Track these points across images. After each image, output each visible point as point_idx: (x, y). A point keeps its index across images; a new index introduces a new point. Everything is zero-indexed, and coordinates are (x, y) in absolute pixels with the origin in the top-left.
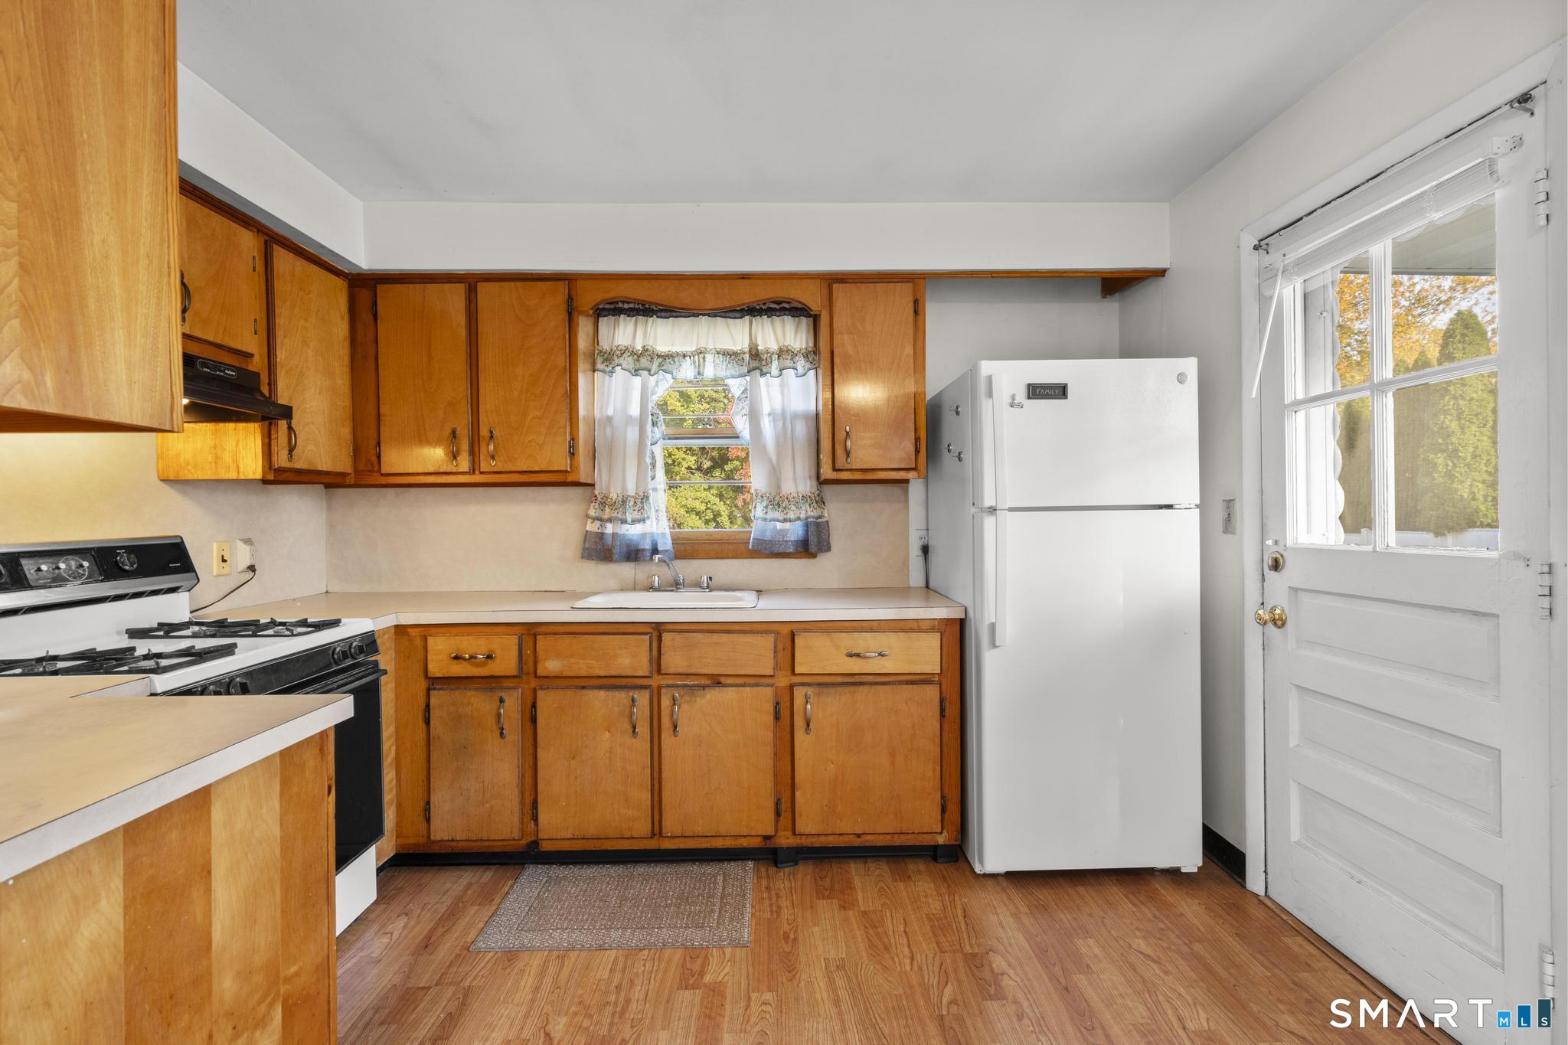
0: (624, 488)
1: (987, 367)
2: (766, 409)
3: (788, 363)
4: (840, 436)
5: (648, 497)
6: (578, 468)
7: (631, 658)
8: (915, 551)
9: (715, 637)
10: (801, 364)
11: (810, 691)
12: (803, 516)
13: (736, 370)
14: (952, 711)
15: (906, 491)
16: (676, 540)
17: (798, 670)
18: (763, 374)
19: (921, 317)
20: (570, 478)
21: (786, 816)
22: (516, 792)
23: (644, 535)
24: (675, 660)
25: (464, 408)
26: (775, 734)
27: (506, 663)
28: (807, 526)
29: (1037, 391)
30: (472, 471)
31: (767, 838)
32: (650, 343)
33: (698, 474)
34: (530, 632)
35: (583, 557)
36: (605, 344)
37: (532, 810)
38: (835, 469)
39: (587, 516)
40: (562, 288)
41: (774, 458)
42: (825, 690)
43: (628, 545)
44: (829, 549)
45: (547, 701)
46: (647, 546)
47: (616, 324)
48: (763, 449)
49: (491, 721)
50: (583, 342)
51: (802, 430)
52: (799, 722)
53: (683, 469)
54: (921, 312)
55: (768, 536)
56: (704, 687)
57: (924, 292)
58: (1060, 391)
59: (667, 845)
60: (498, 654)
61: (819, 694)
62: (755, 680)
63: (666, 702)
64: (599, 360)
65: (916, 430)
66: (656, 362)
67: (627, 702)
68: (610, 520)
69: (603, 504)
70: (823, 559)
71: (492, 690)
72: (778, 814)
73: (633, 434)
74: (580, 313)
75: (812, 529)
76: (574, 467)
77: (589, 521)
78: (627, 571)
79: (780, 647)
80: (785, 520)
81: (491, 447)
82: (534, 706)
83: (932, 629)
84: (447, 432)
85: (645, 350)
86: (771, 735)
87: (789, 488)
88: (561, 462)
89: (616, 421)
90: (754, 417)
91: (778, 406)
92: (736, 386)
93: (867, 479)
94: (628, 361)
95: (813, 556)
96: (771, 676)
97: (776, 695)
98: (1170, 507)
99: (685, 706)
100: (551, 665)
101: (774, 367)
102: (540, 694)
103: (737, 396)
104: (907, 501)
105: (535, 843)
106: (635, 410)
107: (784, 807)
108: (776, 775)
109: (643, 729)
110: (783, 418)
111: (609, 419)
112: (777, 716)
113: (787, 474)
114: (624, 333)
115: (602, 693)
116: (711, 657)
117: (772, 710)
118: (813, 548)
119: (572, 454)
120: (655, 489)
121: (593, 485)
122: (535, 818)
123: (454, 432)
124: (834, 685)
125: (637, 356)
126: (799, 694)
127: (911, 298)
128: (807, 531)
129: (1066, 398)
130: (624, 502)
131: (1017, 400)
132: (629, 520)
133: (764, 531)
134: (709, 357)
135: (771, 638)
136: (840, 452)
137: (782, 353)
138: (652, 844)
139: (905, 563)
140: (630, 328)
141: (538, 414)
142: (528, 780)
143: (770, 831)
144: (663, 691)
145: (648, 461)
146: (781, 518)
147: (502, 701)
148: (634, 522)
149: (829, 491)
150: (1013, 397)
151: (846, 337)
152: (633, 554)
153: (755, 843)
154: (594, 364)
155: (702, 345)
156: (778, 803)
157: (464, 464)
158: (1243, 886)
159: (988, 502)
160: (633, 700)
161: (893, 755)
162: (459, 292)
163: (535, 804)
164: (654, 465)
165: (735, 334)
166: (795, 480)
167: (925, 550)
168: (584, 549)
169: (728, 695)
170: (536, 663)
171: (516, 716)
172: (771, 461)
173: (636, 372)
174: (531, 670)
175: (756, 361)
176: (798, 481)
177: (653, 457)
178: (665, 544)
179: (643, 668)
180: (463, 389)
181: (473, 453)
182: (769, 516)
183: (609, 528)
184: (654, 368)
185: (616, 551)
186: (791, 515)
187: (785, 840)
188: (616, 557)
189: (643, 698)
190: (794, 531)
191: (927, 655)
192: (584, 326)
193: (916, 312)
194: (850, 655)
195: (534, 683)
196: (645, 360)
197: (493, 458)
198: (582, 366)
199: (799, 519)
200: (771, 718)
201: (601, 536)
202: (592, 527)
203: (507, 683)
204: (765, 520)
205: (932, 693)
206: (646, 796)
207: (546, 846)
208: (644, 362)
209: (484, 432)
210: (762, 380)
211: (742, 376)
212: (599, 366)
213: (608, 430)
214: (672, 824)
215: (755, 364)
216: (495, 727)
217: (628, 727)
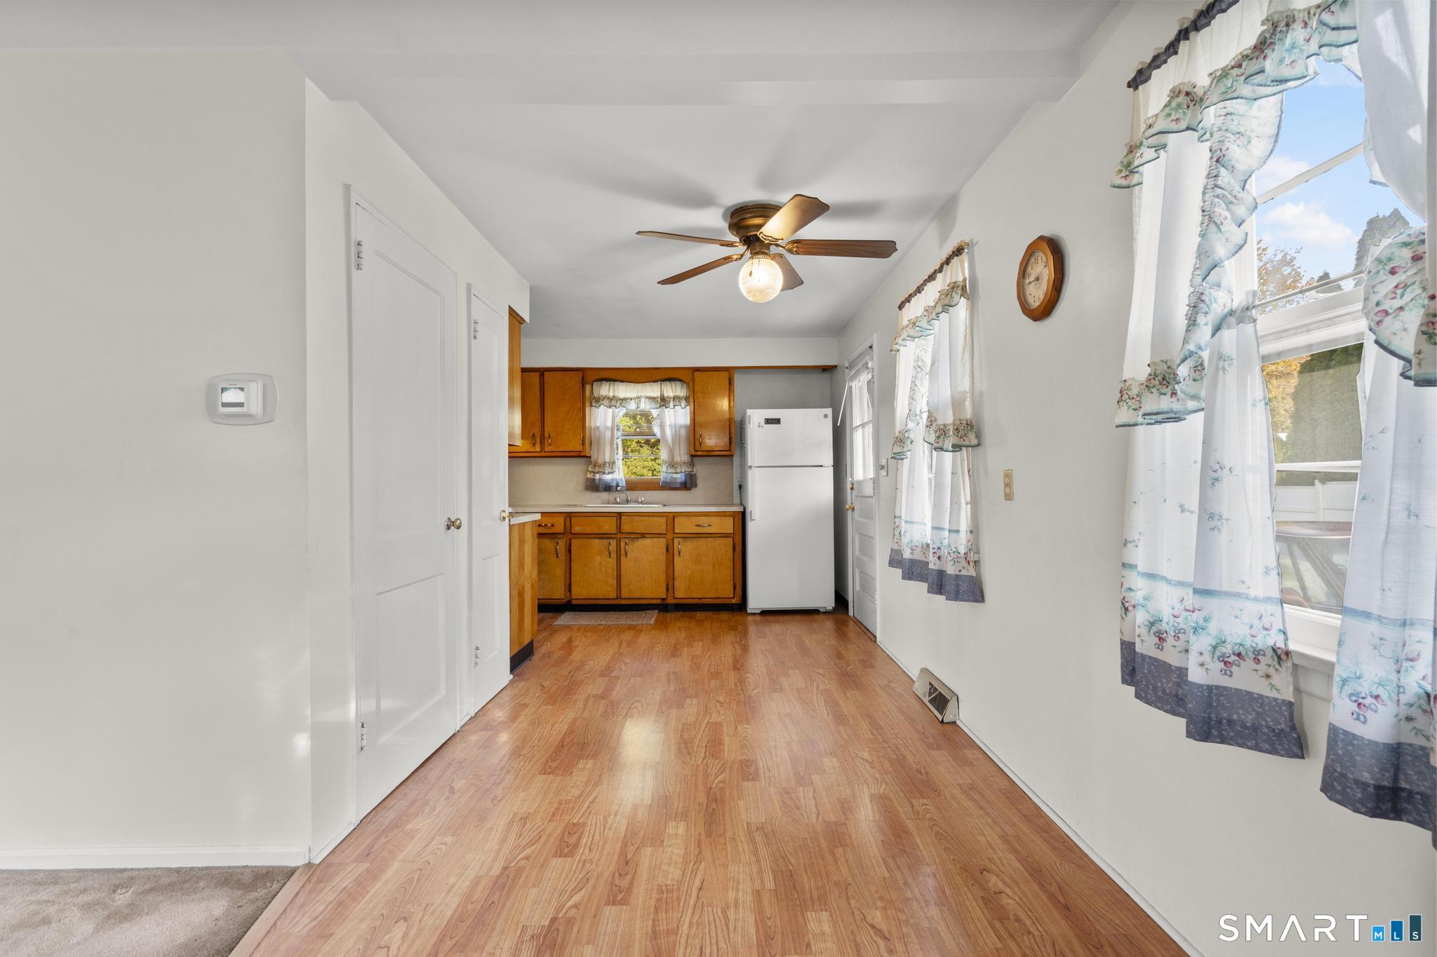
0: (604, 459)
1: (749, 412)
2: (668, 423)
3: (677, 403)
4: (698, 436)
5: (615, 463)
6: (586, 450)
7: (609, 526)
8: (736, 487)
9: (642, 518)
10: (684, 402)
11: (680, 540)
12: (683, 471)
13: (654, 406)
14: (739, 549)
15: (732, 460)
16: (627, 482)
17: (676, 531)
18: (666, 408)
19: (732, 386)
20: (582, 454)
21: (671, 591)
22: (563, 579)
23: (613, 479)
24: (626, 527)
25: (538, 424)
26: (667, 557)
27: (559, 528)
28: (686, 475)
29: (768, 421)
30: (541, 451)
31: (663, 599)
32: (616, 394)
33: (646, 447)
34: (569, 515)
35: (586, 489)
36: (596, 394)
37: (569, 588)
38: (695, 451)
39: (588, 471)
40: (580, 374)
41: (671, 446)
42: (687, 539)
43: (606, 484)
44: (696, 486)
45: (576, 543)
46: (614, 484)
47: (601, 385)
48: (666, 441)
49: (553, 551)
50: (588, 394)
51: (683, 432)
52: (676, 552)
53: (634, 443)
54: (732, 382)
55: (668, 480)
56: (638, 538)
57: (734, 374)
58: (777, 421)
59: (623, 602)
60: (556, 525)
61: (683, 542)
62: (659, 535)
63: (622, 544)
64: (594, 401)
65: (730, 434)
66: (619, 402)
67: (607, 544)
68: (598, 473)
69: (595, 466)
70: (694, 492)
71: (553, 538)
72: (668, 590)
73: (608, 434)
74: (586, 383)
75: (688, 476)
76: (584, 450)
77: (588, 473)
78: (605, 495)
79: (669, 522)
80: (675, 473)
81: (550, 441)
82: (570, 545)
83: (730, 516)
84: (531, 434)
85: (614, 397)
86: (665, 558)
87: (677, 459)
88: (578, 447)
89: (601, 429)
90: (662, 427)
91: (673, 422)
92: (655, 413)
93: (709, 454)
94: (606, 402)
95: (689, 489)
96: (665, 534)
97: (667, 541)
98: (822, 466)
99: (630, 546)
100: (577, 529)
101: (672, 404)
102: (573, 541)
103: (655, 416)
104: (732, 465)
105: (570, 601)
106: (609, 424)
107: (670, 587)
108: (667, 574)
109: (614, 555)
110: (674, 427)
111: (598, 428)
112: (667, 551)
113: (677, 452)
114: (605, 390)
115: (597, 540)
116: (640, 527)
117: (665, 547)
118: (688, 486)
119: (583, 444)
120: (618, 459)
121: (590, 457)
122: (570, 591)
123: (534, 435)
124: (690, 538)
125: (610, 399)
126: (676, 541)
127: (728, 378)
128: (686, 478)
129: (780, 424)
130: (604, 464)
131: (761, 424)
132: (607, 472)
133: (666, 478)
134: (642, 400)
135: (665, 519)
136: (697, 444)
137: (675, 398)
138: (616, 602)
139: (732, 493)
140: (607, 387)
141: (569, 427)
142: (568, 575)
143: (664, 597)
144: (622, 539)
145: (615, 446)
146: (674, 472)
147: (557, 543)
148: (609, 473)
149: (696, 459)
150: (759, 424)
151: (700, 394)
152: (608, 488)
153: (659, 602)
154: (591, 403)
155: (639, 394)
156: (667, 585)
157: (538, 448)
158: (848, 614)
159: (749, 464)
160: (610, 543)
161: (713, 566)
162: (537, 374)
163: (570, 585)
164: (617, 448)
165: (654, 390)
166: (680, 455)
167: (740, 487)
168: (586, 486)
169: (648, 542)
170: (571, 527)
171: (563, 550)
172: (669, 446)
173: (610, 407)
174: (569, 531)
175: (663, 401)
176: (682, 456)
177: (617, 445)
178: (623, 483)
179: (614, 530)
180: (538, 417)
181: (542, 443)
182: (668, 471)
183: (597, 476)
184: (618, 405)
185: (601, 486)
186: (678, 471)
187: (670, 601)
188: (601, 489)
189: (613, 543)
190: (680, 477)
191: (728, 526)
192: (588, 387)
193: (730, 384)
194: (697, 526)
195: (570, 536)
196: (613, 401)
197: (550, 445)
198: (587, 404)
199: (681, 472)
200: (665, 552)
201: (593, 480)
202: (590, 476)
203: (559, 536)
204: (667, 472)
205: (730, 540)
206: (615, 582)
207: (574, 602)
208: (613, 403)
209: (546, 435)
210: (666, 410)
211: (656, 408)
212: (593, 404)
213: (597, 432)
214: (625, 594)
215: (663, 403)
216: (555, 553)
217: (608, 553)
